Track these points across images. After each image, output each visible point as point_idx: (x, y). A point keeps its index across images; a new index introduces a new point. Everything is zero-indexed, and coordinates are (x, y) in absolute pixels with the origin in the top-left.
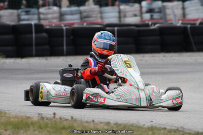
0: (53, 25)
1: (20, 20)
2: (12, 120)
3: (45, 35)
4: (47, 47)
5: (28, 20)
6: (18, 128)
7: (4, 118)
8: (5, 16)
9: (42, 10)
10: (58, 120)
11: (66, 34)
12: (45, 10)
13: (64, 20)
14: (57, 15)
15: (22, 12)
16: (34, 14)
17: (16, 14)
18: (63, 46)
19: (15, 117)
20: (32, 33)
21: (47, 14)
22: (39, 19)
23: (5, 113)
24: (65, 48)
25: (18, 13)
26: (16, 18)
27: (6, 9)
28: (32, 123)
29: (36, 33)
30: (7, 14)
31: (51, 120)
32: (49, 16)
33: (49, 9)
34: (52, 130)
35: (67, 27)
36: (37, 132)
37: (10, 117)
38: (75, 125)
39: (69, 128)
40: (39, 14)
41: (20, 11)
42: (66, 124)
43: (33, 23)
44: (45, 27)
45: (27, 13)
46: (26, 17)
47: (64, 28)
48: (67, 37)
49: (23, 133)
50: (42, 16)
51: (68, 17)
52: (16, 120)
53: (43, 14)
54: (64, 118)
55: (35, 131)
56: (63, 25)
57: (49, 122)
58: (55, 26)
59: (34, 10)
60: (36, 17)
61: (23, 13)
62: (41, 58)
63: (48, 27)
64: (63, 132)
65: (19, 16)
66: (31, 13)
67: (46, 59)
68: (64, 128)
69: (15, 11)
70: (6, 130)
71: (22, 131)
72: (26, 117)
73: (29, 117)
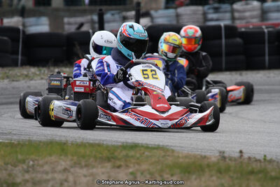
0: (251, 27)
1: (206, 20)
2: (181, 160)
3: (239, 40)
4: (242, 57)
5: (217, 20)
6: (189, 173)
7: (170, 159)
8: (186, 14)
9: (237, 6)
10: (246, 161)
11: (269, 40)
12: (242, 5)
13: (267, 19)
14: (257, 13)
15: (209, 9)
16: (226, 12)
17: (201, 12)
18: (264, 55)
19: (186, 157)
20: (221, 38)
21: (244, 11)
22: (233, 19)
23: (173, 151)
24: (267, 58)
25: (204, 11)
26: (201, 17)
27: (187, 5)
28: (208, 166)
29: (226, 38)
30: (188, 12)
31: (235, 160)
32: (247, 14)
33: (247, 4)
34: (235, 176)
35: (270, 29)
36: (214, 178)
37: (179, 157)
38: (269, 167)
39: (260, 172)
40: (233, 11)
41: (206, 7)
42: (256, 166)
43: (222, 24)
44: (239, 30)
45: (216, 10)
46: (214, 16)
47: (266, 30)
48: (269, 43)
49: (196, 179)
50: (237, 15)
51: (274, 15)
52: (187, 160)
53: (238, 11)
54: (255, 158)
55: (212, 176)
56: (264, 27)
57: (232, 164)
58: (253, 28)
59: (226, 7)
60: (228, 15)
61: (211, 11)
62: (233, 73)
63: (243, 30)
64: (252, 177)
65: (205, 14)
66: (221, 10)
67: (241, 75)
68: (252, 172)
69: (200, 8)
70: (172, 175)
71: (194, 177)
72: (201, 156)
73: (205, 157)
